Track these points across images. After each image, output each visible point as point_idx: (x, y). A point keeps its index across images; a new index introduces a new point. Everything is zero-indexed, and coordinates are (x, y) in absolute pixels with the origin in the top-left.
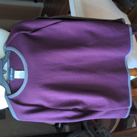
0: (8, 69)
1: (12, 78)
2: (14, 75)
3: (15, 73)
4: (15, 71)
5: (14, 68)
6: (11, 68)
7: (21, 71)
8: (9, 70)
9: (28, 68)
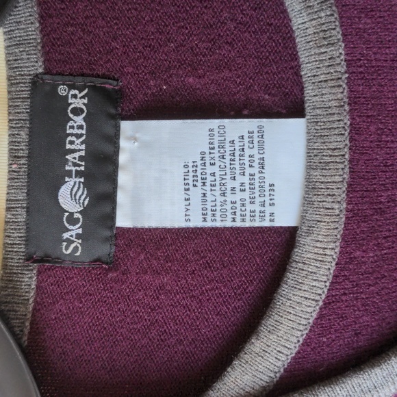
0: (24, 106)
1: (76, 230)
2: (113, 180)
3: (123, 158)
4: (126, 126)
5: (110, 85)
6: (62, 90)
7: (215, 123)
8: (33, 114)
9: (354, 100)
